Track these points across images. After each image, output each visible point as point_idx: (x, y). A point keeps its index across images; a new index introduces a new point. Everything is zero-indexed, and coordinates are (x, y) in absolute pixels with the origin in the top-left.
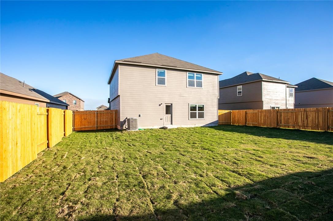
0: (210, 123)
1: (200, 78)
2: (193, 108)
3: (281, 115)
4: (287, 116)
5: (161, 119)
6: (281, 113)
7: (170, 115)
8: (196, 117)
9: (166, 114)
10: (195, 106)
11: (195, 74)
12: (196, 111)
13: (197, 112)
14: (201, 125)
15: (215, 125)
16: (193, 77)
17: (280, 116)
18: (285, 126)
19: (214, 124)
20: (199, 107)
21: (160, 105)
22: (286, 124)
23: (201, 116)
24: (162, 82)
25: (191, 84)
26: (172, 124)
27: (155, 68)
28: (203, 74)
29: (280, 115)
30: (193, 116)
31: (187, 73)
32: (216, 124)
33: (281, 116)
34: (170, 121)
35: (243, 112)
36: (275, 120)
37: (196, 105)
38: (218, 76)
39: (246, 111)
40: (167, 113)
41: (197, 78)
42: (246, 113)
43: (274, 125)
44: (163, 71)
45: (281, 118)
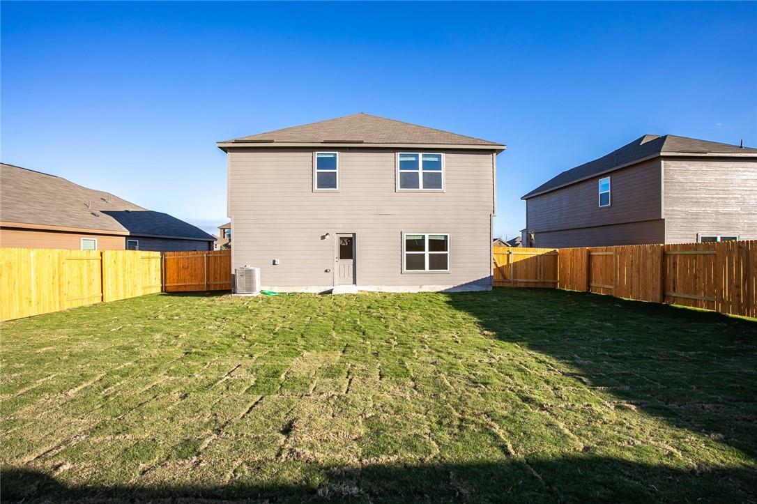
0: (466, 284)
1: (437, 165)
2: (414, 245)
3: (675, 264)
4: (692, 268)
5: (326, 271)
6: (675, 256)
7: (351, 261)
8: (423, 268)
9: (341, 258)
10: (420, 238)
11: (420, 155)
12: (424, 250)
13: (427, 253)
14: (439, 286)
15: (484, 289)
16: (414, 165)
17: (672, 267)
18: (686, 302)
19: (479, 285)
20: (430, 241)
21: (323, 237)
22: (688, 293)
23: (439, 263)
24: (327, 181)
25: (409, 182)
26: (355, 283)
27: (311, 150)
28: (443, 155)
29: (672, 262)
30: (414, 263)
31: (398, 154)
32: (487, 286)
33: (675, 268)
34: (351, 275)
35: (582, 252)
36: (657, 280)
37: (424, 236)
38: (495, 154)
39: (589, 252)
40: (343, 256)
41: (427, 165)
42: (590, 257)
43: (653, 296)
44: (332, 156)
45: (675, 273)
